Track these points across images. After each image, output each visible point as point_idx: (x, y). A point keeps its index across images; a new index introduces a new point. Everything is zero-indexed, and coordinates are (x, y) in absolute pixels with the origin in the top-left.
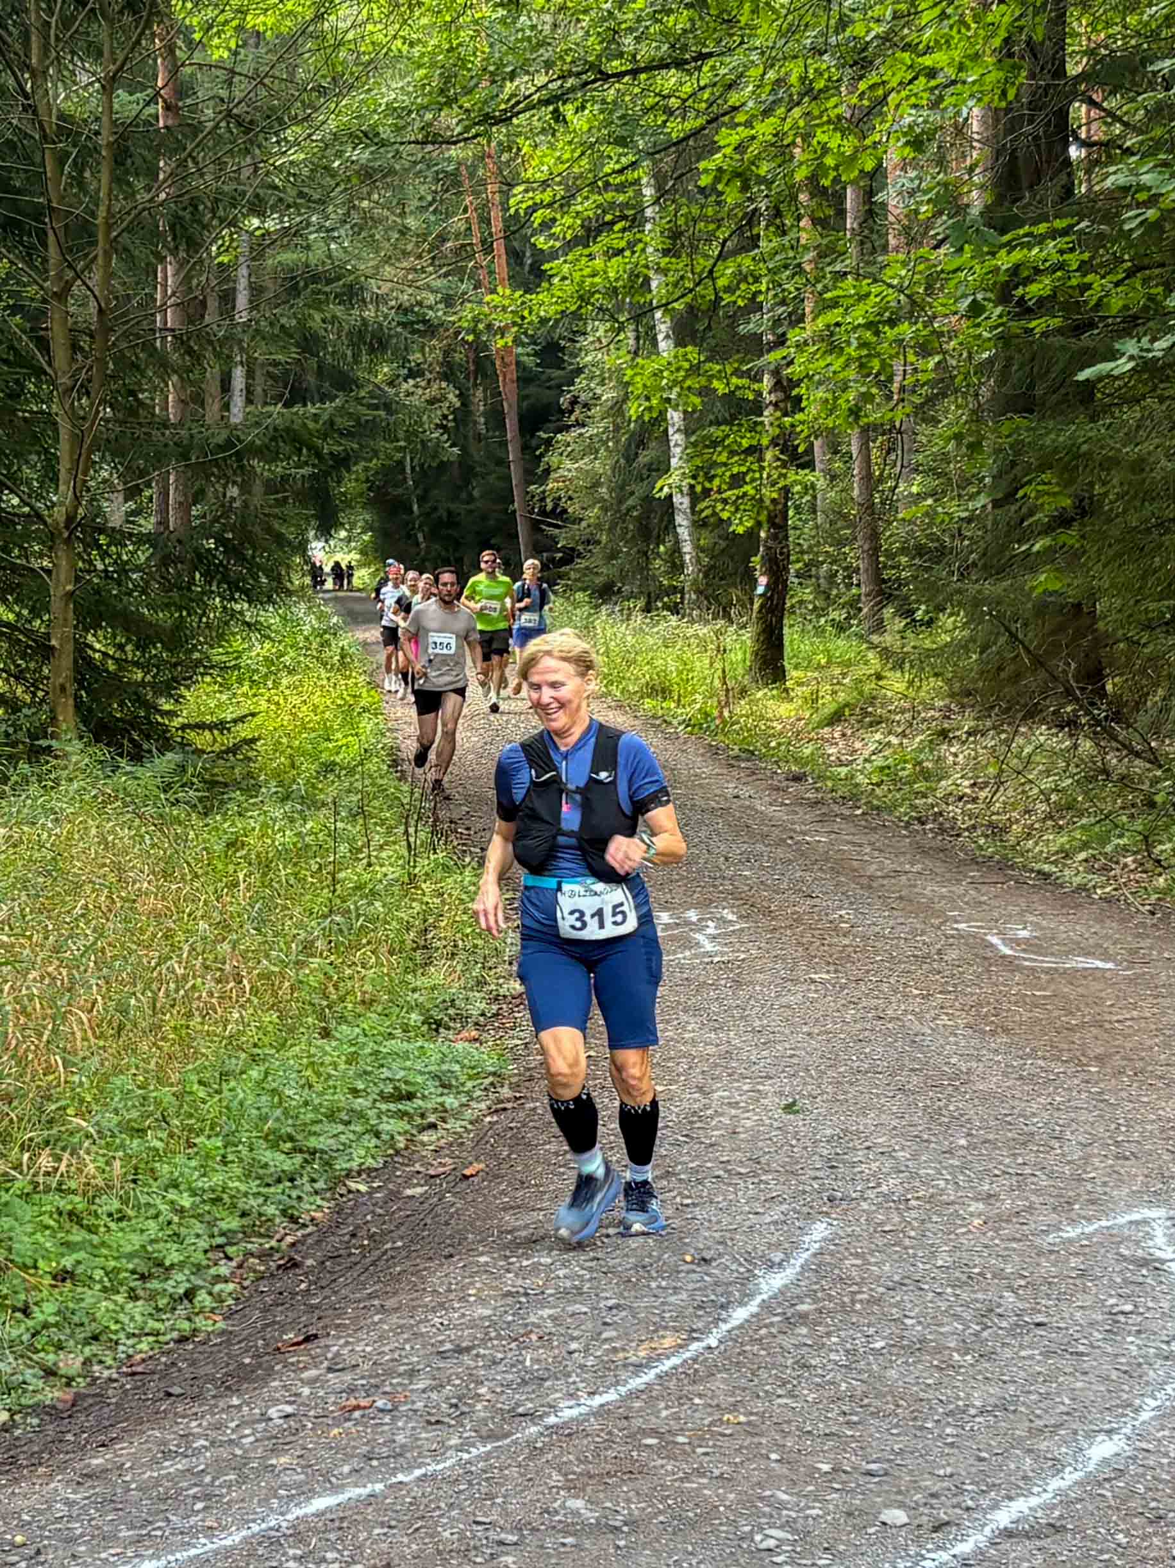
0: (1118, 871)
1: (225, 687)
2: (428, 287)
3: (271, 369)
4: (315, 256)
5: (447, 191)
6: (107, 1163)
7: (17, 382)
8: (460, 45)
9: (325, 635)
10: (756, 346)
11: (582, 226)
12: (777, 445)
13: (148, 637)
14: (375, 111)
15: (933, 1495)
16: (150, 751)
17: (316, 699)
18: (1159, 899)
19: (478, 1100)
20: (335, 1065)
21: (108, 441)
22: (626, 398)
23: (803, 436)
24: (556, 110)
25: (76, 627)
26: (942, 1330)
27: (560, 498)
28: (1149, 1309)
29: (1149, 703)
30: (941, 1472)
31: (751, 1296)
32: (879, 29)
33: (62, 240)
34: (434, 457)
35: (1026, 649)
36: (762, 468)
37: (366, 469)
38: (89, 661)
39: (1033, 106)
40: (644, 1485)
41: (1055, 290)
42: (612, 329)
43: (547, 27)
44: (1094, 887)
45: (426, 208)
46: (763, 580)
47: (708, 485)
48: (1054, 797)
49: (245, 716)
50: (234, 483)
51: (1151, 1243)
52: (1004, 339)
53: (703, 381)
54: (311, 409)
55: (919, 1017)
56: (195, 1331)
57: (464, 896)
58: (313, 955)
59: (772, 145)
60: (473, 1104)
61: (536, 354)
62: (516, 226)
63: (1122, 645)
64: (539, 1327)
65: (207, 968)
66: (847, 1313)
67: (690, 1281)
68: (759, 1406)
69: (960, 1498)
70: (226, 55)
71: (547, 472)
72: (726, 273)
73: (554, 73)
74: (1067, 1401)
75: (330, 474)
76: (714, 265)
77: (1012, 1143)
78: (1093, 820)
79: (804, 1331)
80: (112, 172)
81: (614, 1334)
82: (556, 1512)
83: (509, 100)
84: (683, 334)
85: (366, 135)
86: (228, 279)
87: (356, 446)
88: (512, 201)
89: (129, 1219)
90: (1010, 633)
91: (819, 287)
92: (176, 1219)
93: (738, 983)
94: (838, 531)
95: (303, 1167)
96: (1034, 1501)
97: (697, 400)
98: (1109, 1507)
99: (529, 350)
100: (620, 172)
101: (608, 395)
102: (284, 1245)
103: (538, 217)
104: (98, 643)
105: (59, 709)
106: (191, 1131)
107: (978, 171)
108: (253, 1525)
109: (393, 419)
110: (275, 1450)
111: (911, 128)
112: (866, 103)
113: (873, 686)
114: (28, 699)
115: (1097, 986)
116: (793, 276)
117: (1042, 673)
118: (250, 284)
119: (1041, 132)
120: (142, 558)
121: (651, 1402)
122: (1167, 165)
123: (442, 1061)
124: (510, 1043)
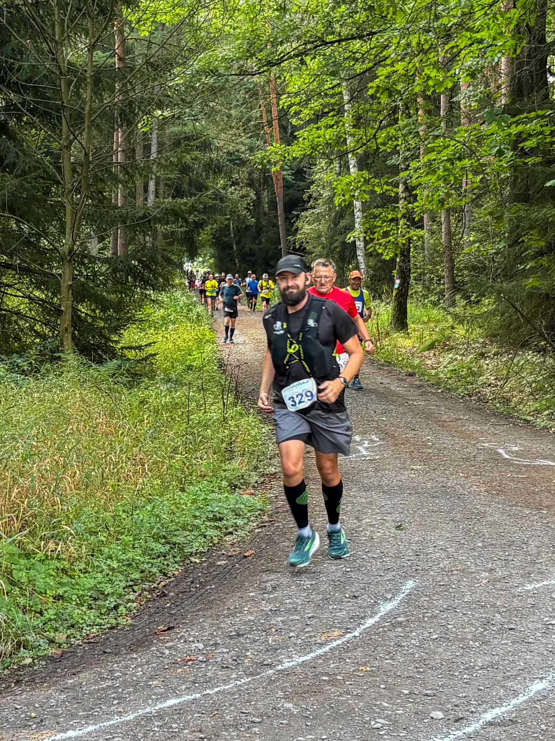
1: (142, 330)
2: (242, 143)
3: (167, 182)
4: (188, 129)
5: (251, 97)
6: (80, 547)
7: (47, 187)
8: (257, 29)
9: (189, 307)
10: (395, 170)
11: (314, 114)
12: (405, 217)
13: (107, 306)
14: (216, 60)
15: (456, 706)
16: (106, 359)
17: (185, 336)
19: (253, 522)
20: (186, 505)
21: (89, 215)
22: (334, 197)
23: (417, 213)
24: (302, 59)
25: (73, 301)
26: (465, 630)
27: (302, 243)
30: (461, 695)
31: (376, 613)
32: (455, 21)
33: (69, 121)
34: (243, 223)
35: (522, 316)
36: (398, 229)
37: (212, 229)
38: (79, 317)
39: (529, 56)
40: (321, 698)
41: (538, 144)
42: (328, 163)
43: (298, 20)
44: (551, 427)
45: (241, 106)
46: (398, 282)
47: (372, 236)
48: (534, 385)
49: (151, 343)
50: (148, 234)
52: (514, 167)
53: (371, 188)
54: (185, 200)
55: (463, 488)
56: (118, 624)
57: (249, 428)
58: (178, 454)
59: (405, 75)
60: (250, 523)
61: (292, 174)
62: (284, 114)
64: (276, 625)
65: (129, 459)
66: (421, 622)
67: (348, 606)
68: (377, 663)
69: (469, 707)
70: (147, 34)
71: (297, 230)
72: (382, 136)
73: (301, 42)
74: (522, 664)
75: (193, 231)
76: (376, 132)
77: (503, 546)
78: (552, 395)
79: (400, 630)
80: (92, 90)
81: (311, 629)
82: (279, 709)
83: (280, 55)
84: (362, 165)
85: (212, 71)
86: (147, 139)
87: (205, 218)
88: (281, 102)
89: (89, 573)
90: (514, 307)
91: (426, 142)
92: (111, 573)
93: (376, 470)
94: (434, 258)
95: (170, 551)
96: (504, 709)
97: (367, 196)
98: (539, 713)
99: (289, 172)
100: (333, 88)
101: (326, 194)
102: (160, 586)
103: (293, 110)
104: (83, 309)
105: (65, 339)
106: (119, 533)
107: (502, 87)
108: (140, 711)
109: (224, 205)
110: (151, 678)
111: (470, 67)
112: (449, 55)
113: (449, 332)
114: (51, 334)
115: (548, 473)
116: (414, 137)
117: (529, 326)
118: (158, 141)
119: (533, 68)
120: (104, 269)
121: (326, 660)
123: (236, 503)
124: (269, 496)
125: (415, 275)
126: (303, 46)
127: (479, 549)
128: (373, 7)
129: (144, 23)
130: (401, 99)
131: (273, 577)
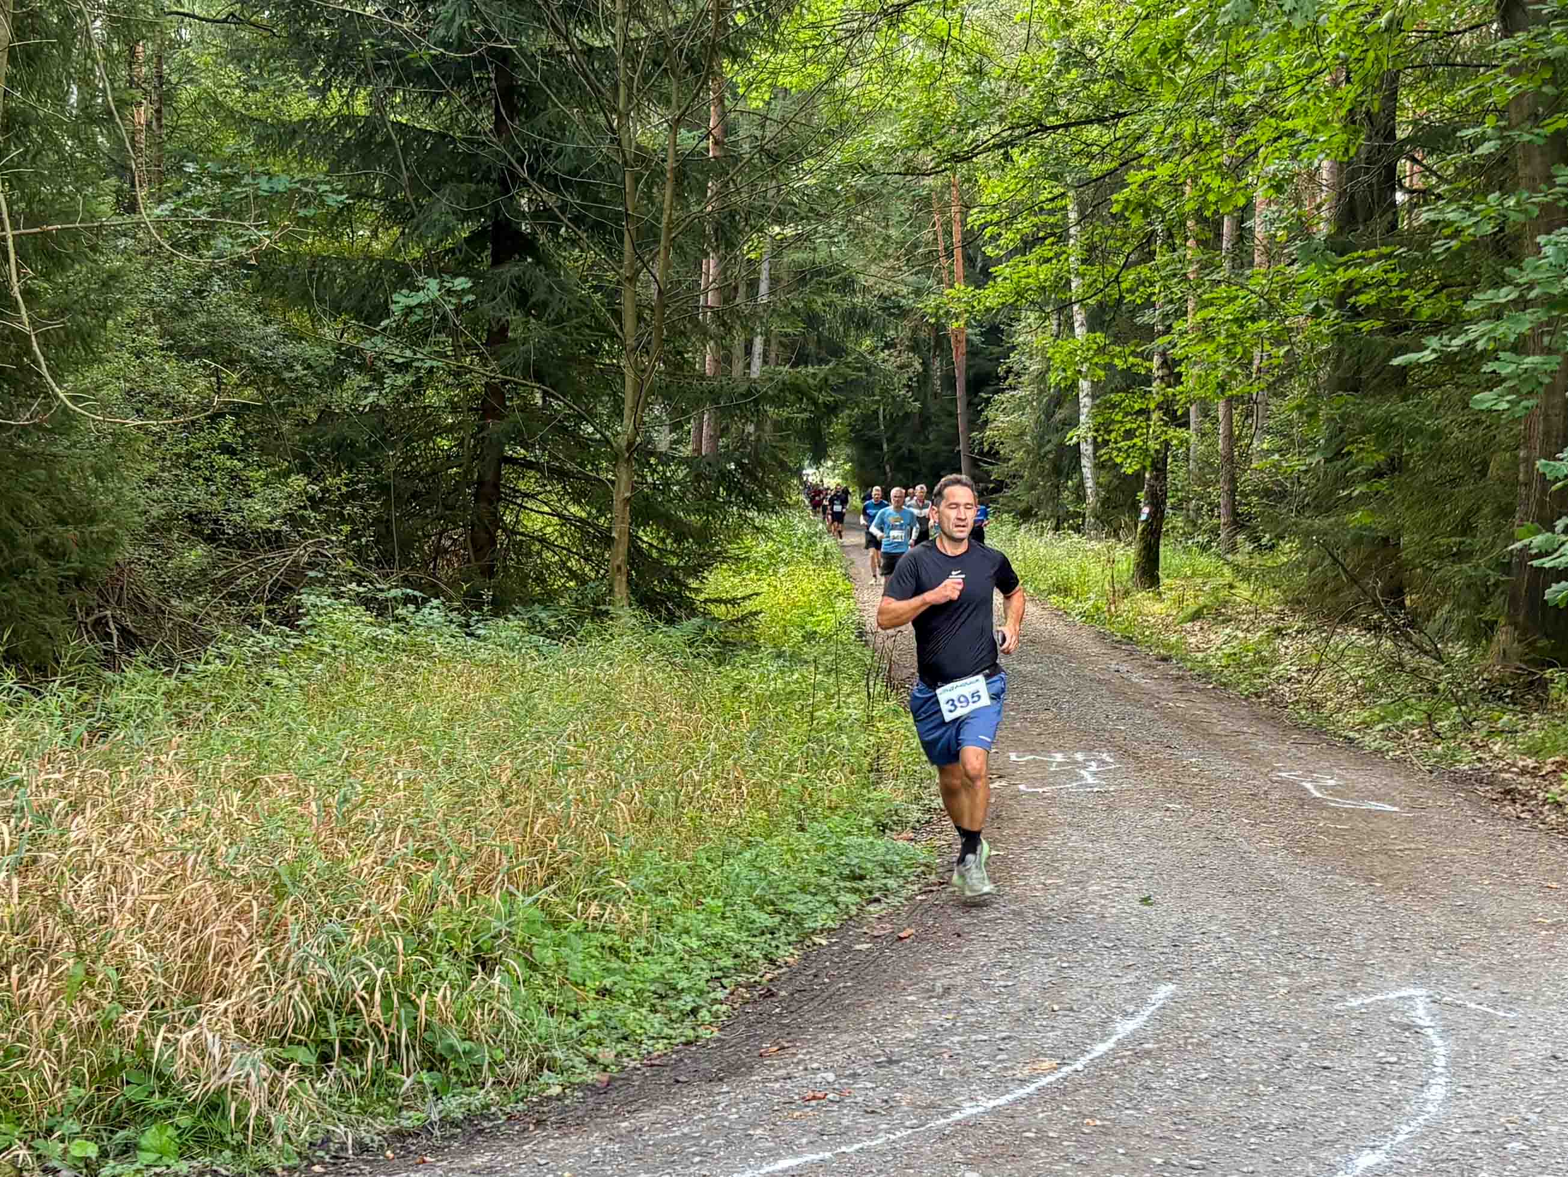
0: (1407, 740)
1: (737, 573)
2: (903, 282)
3: (783, 339)
4: (819, 257)
5: (921, 210)
6: (639, 913)
7: (596, 342)
8: (936, 102)
10: (1148, 333)
11: (1021, 240)
12: (1161, 409)
13: (683, 533)
14: (870, 149)
16: (680, 617)
18: (1437, 762)
19: (913, 883)
20: (807, 851)
22: (1048, 370)
23: (1181, 402)
24: (1006, 152)
25: (630, 524)
26: (1252, 1067)
27: (994, 443)
28: (1409, 1061)
29: (1437, 615)
32: (1253, 100)
33: (635, 239)
34: (901, 409)
35: (1346, 571)
36: (1149, 426)
37: (850, 416)
38: (639, 549)
39: (1369, 160)
41: (1379, 300)
42: (1040, 317)
43: (1003, 90)
44: (1388, 751)
45: (905, 223)
46: (1146, 510)
47: (1106, 437)
48: (1360, 682)
49: (751, 595)
50: (752, 422)
51: (1414, 1014)
52: (1339, 336)
53: (1107, 359)
54: (811, 370)
55: (1248, 839)
56: (697, 1038)
58: (794, 771)
59: (1169, 183)
60: (909, 886)
61: (982, 334)
62: (973, 238)
63: (1418, 570)
64: (950, 1049)
65: (717, 776)
66: (1181, 1051)
67: (1064, 1021)
68: (1112, 1114)
70: (761, 104)
71: (986, 422)
72: (1129, 278)
73: (1006, 125)
74: (1343, 1124)
75: (822, 419)
76: (1120, 273)
78: (1389, 700)
79: (1148, 1062)
80: (674, 189)
81: (1006, 1057)
83: (971, 144)
84: (1095, 322)
85: (862, 167)
86: (755, 271)
88: (969, 220)
89: (653, 955)
90: (1333, 557)
91: (1199, 291)
92: (687, 957)
93: (1110, 808)
94: (1204, 475)
95: (780, 924)
97: (1102, 373)
99: (977, 330)
100: (1052, 200)
101: (1035, 366)
102: (764, 980)
103: (988, 232)
104: (646, 537)
105: (615, 585)
106: (700, 893)
107: (1324, 208)
109: (871, 380)
110: (754, 1125)
111: (1275, 175)
112: (1241, 155)
113: (1226, 593)
114: (593, 574)
115: (1383, 824)
116: (1181, 281)
117: (1356, 588)
118: (770, 275)
119: (1374, 180)
120: (681, 474)
121: (1031, 1106)
122: (1467, 208)
123: (887, 853)
124: (938, 843)
125: (1174, 500)
126: (1010, 132)
128: (1122, 73)
129: (757, 88)
130: (1162, 221)
131: (945, 972)
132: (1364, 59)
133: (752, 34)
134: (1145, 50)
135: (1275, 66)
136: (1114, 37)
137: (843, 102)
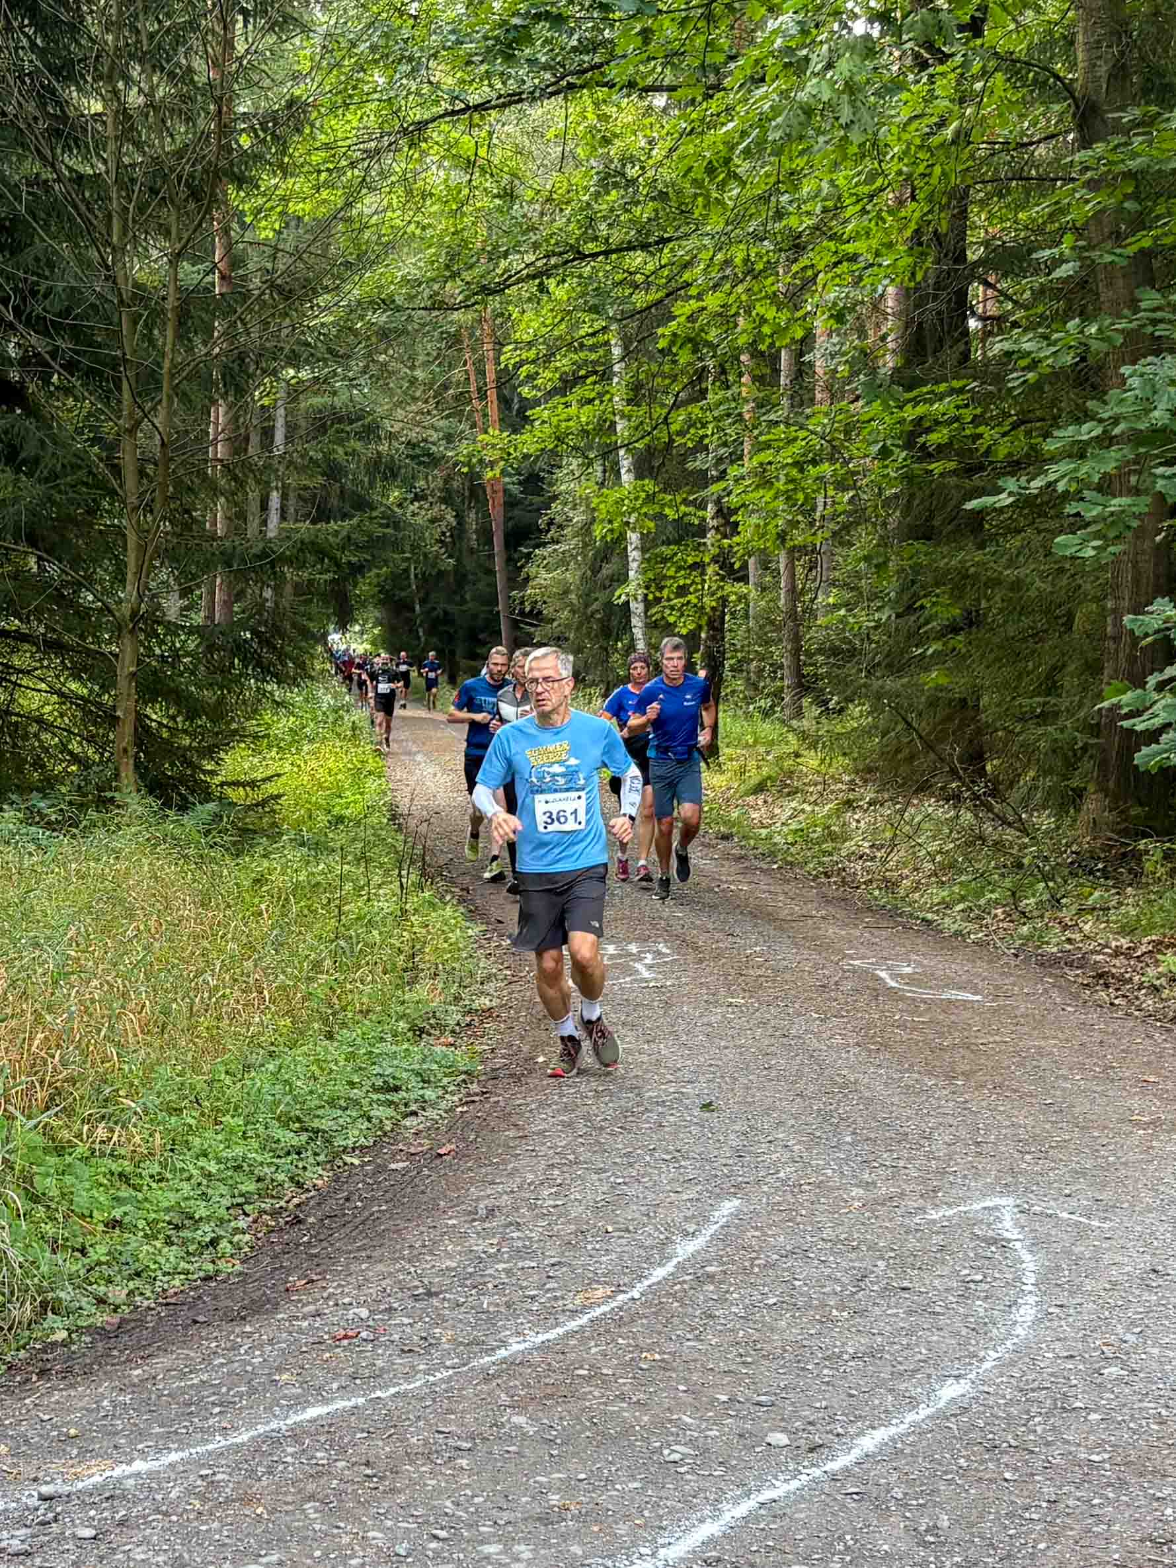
0: (990, 921)
1: (257, 752)
2: (433, 427)
3: (301, 493)
4: (340, 401)
5: (450, 347)
6: (151, 1135)
7: (94, 500)
8: (463, 229)
9: (339, 713)
10: (701, 479)
11: (560, 379)
12: (717, 562)
13: (195, 710)
14: (392, 282)
15: (810, 1423)
16: (194, 804)
17: (331, 764)
18: (1023, 944)
19: (452, 1093)
20: (336, 1062)
21: (167, 549)
22: (594, 520)
23: (738, 555)
24: (541, 284)
25: (137, 701)
26: (824, 1290)
27: (536, 602)
28: (996, 1279)
29: (1022, 782)
30: (818, 1405)
31: (669, 1258)
32: (810, 222)
33: (134, 386)
34: (433, 567)
35: (921, 737)
36: (704, 581)
37: (378, 575)
38: (147, 729)
39: (938, 286)
40: (575, 1407)
41: (952, 438)
42: (583, 464)
43: (536, 215)
44: (969, 933)
45: (433, 362)
47: (658, 594)
48: (938, 858)
49: (273, 776)
50: (268, 586)
51: (1000, 1226)
52: (909, 478)
53: (657, 509)
54: (333, 526)
55: (818, 1036)
56: (218, 1272)
57: (445, 928)
58: (322, 973)
59: (720, 315)
60: (448, 1097)
61: (520, 483)
62: (506, 379)
63: (1000, 733)
64: (495, 1278)
65: (235, 980)
66: (748, 1275)
67: (619, 1244)
68: (672, 1347)
69: (832, 1426)
70: (271, 235)
71: (527, 579)
72: (679, 419)
73: (541, 252)
74: (924, 1351)
75: (347, 579)
76: (669, 413)
77: (889, 1141)
78: (970, 877)
79: (712, 1288)
80: (176, 331)
81: (556, 1285)
82: (503, 1426)
83: (502, 275)
84: (643, 469)
85: (383, 301)
86: (269, 418)
87: (369, 557)
88: (502, 358)
89: (168, 1180)
90: (907, 722)
91: (756, 432)
92: (205, 1182)
93: (667, 1005)
94: (766, 634)
95: (308, 1143)
96: (893, 1431)
97: (652, 525)
98: (954, 1437)
99: (514, 479)
100: (593, 334)
101: (578, 518)
102: (291, 1206)
103: (523, 371)
104: (155, 714)
105: (122, 768)
106: (219, 1111)
107: (889, 339)
108: (259, 1427)
109: (400, 535)
110: (280, 1370)
111: (835, 304)
112: (798, 282)
113: (791, 762)
114: (97, 757)
115: (967, 1015)
116: (734, 423)
117: (932, 756)
118: (287, 422)
119: (944, 307)
120: (191, 646)
121: (583, 1341)
122: (1046, 337)
123: (424, 1061)
124: (478, 1048)
125: (733, 661)
126: (545, 261)
127: (848, 1147)
128: (667, 193)
129: (266, 216)
130: (713, 357)
131: (489, 1192)
132: (930, 175)
133: (258, 157)
134: (690, 169)
135: (832, 183)
136: (658, 153)
137: (360, 231)
